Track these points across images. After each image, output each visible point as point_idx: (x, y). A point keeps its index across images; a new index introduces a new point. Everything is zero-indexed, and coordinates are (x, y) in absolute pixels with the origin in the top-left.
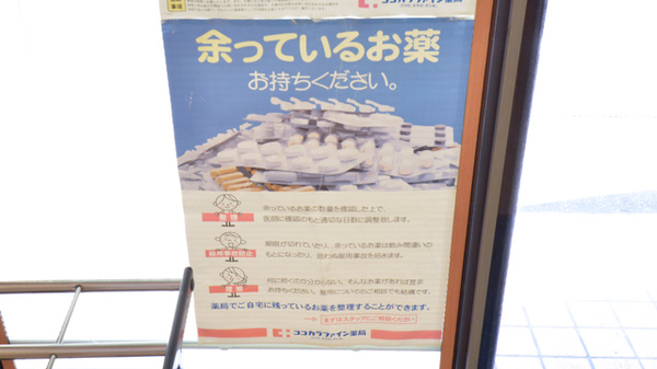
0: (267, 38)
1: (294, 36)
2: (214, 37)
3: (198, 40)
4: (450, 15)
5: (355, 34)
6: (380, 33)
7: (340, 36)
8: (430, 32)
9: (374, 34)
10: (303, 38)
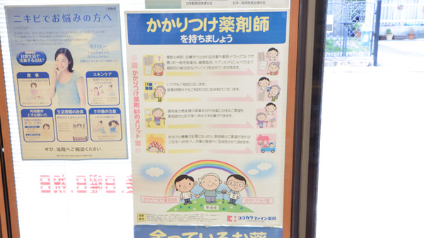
0: (184, 234)
1: (196, 233)
2: (158, 233)
3: (151, 235)
4: (271, 226)
5: (226, 233)
6: (238, 233)
7: (218, 234)
8: (262, 233)
9: (235, 234)
10: (201, 235)
